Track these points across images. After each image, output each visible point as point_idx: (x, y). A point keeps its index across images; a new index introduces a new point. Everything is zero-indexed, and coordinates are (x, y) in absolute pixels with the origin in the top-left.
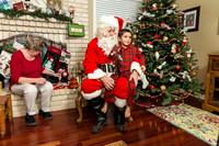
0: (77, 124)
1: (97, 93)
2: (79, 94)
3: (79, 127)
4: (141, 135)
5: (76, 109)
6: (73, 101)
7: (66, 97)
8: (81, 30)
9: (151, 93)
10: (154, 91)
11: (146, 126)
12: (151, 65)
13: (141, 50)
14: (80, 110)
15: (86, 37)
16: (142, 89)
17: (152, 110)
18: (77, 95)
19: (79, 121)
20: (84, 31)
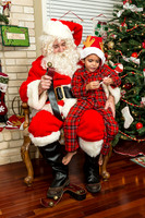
0: (26, 184)
1: (54, 136)
2: (26, 139)
3: (29, 189)
4: (123, 196)
5: (23, 163)
6: (18, 150)
7: (5, 145)
9: (136, 134)
10: (141, 131)
11: (130, 184)
12: (136, 91)
13: (121, 67)
14: (29, 164)
16: (123, 129)
17: (138, 161)
18: (22, 142)
19: (27, 180)
20: (27, 37)
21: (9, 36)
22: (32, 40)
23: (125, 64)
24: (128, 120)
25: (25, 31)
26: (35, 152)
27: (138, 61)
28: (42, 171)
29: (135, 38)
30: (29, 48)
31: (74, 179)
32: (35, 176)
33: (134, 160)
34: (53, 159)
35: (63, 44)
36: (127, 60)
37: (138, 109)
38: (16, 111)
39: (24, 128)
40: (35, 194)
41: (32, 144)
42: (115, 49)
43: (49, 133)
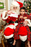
1: (12, 36)
8: (2, 5)
15: (5, 8)
20: (3, 6)
22: (5, 6)
25: (3, 4)
26: (5, 40)
30: (4, 9)
34: (11, 43)
35: (16, 8)
39: (2, 33)
43: (10, 35)
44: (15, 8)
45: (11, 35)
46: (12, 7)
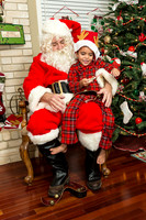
0: (26, 184)
1: (53, 134)
2: (25, 138)
3: (29, 188)
4: (124, 192)
5: (22, 162)
6: (17, 150)
7: (4, 145)
9: (136, 130)
10: (141, 125)
11: (131, 180)
12: (135, 85)
13: (118, 61)
14: (28, 163)
16: (122, 125)
17: (138, 156)
18: (21, 141)
19: (27, 179)
20: (23, 35)
21: (4, 34)
22: (27, 38)
23: (122, 58)
24: (127, 115)
25: (20, 28)
26: (34, 151)
27: (135, 55)
28: (42, 169)
29: (131, 32)
30: (25, 46)
31: (75, 176)
32: (35, 175)
33: (135, 155)
35: (62, 42)
36: (124, 54)
37: (136, 104)
38: (14, 110)
39: (22, 127)
40: (36, 193)
41: (31, 143)
42: (111, 43)
43: (48, 131)
44: (57, 44)
45: (52, 131)
46: (48, 41)
